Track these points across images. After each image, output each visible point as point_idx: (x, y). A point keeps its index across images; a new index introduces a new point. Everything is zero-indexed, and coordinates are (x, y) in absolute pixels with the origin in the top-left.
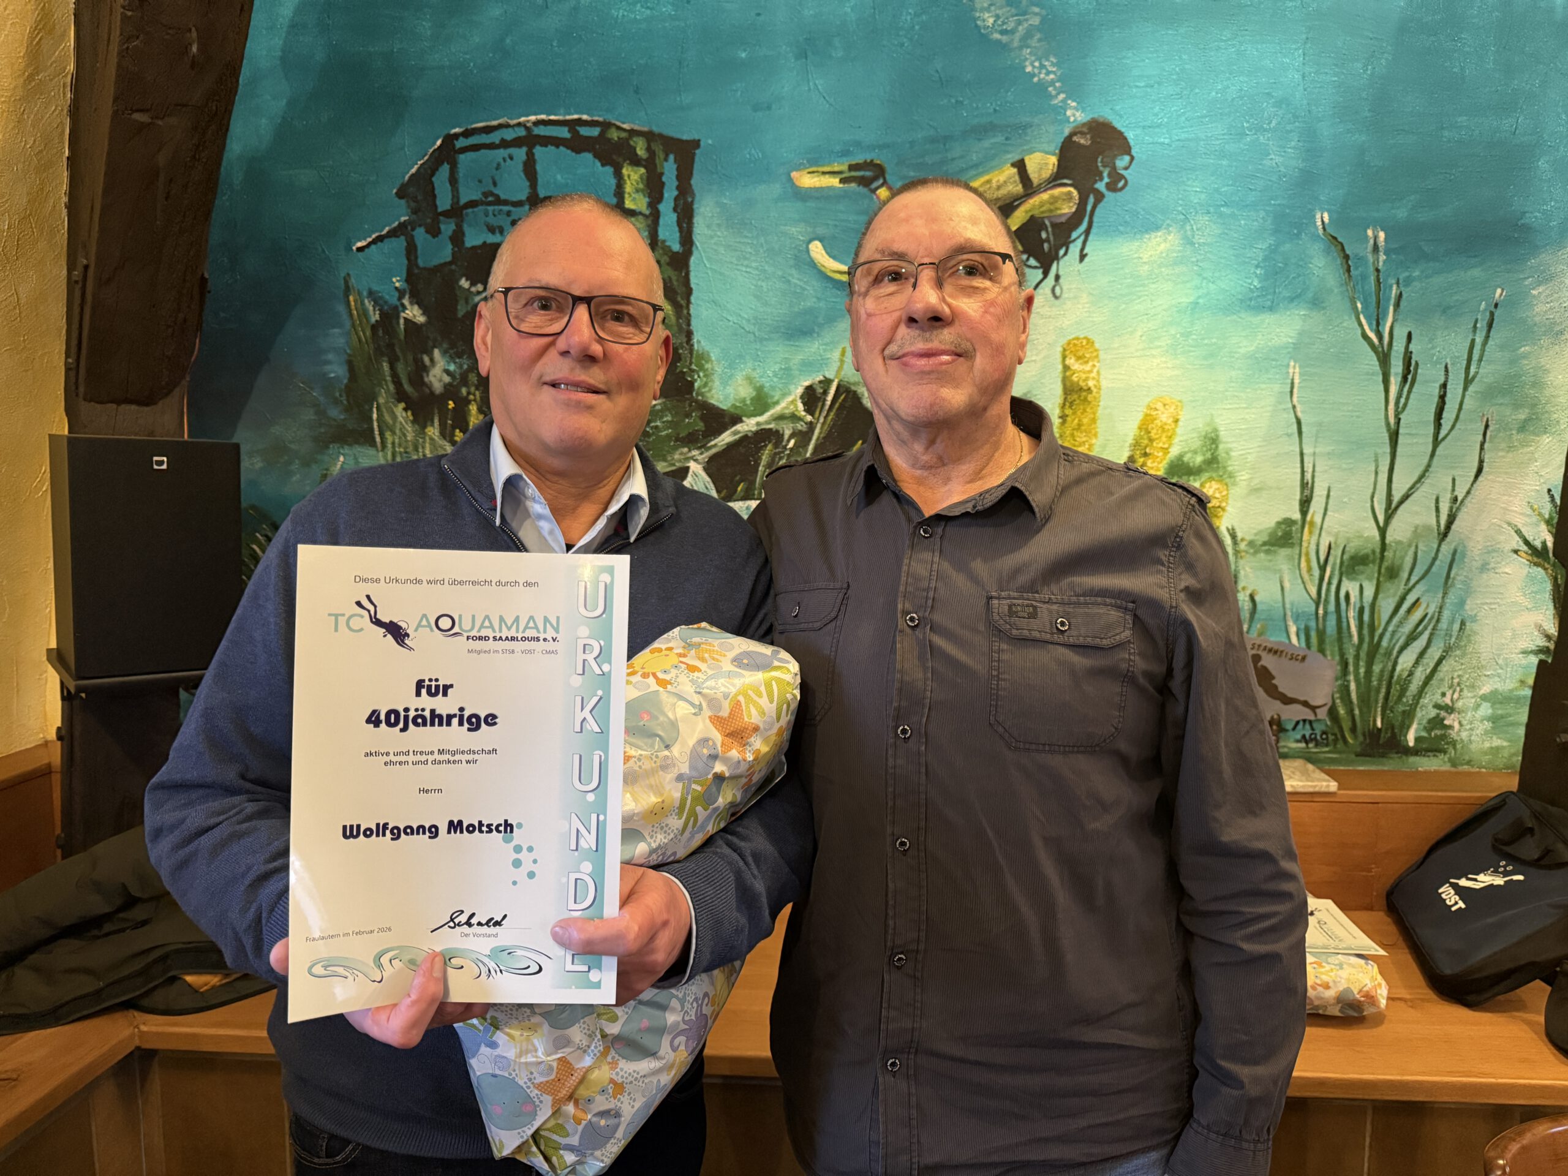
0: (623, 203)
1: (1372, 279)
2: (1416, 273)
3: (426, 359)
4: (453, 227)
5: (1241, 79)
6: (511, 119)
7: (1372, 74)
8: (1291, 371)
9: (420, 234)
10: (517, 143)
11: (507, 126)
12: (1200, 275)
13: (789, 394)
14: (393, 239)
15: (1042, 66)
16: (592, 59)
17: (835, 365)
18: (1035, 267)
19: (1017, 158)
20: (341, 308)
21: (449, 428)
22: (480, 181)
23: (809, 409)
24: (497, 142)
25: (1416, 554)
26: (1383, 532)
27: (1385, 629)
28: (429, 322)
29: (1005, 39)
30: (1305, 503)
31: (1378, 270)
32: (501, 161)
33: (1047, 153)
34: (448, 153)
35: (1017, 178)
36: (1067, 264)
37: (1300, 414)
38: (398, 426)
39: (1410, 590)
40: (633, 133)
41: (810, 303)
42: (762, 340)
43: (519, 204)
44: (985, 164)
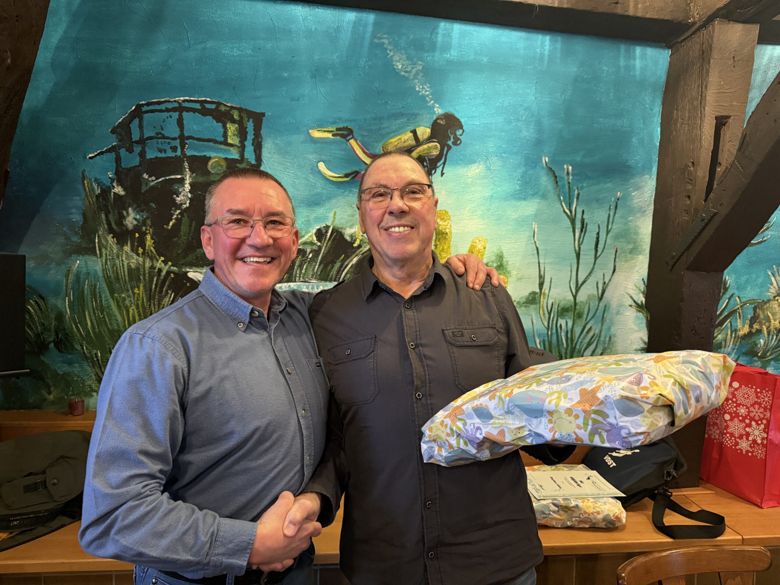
0: (227, 140)
1: (567, 187)
2: (585, 185)
3: (125, 213)
4: (140, 149)
5: (509, 98)
6: (171, 98)
7: (564, 99)
8: (533, 226)
9: (123, 152)
10: (174, 110)
11: (169, 102)
12: (493, 183)
13: (310, 232)
14: (109, 153)
15: (423, 88)
16: (212, 72)
17: (331, 220)
19: (413, 128)
20: (80, 187)
21: (135, 247)
22: (155, 127)
23: (319, 239)
24: (164, 109)
25: (589, 307)
26: (575, 297)
27: (578, 341)
28: (126, 195)
29: (406, 75)
30: (541, 285)
31: (569, 183)
32: (166, 118)
33: (426, 127)
34: (138, 113)
35: (413, 138)
37: (538, 246)
38: (109, 246)
39: (587, 324)
40: (232, 108)
41: (319, 190)
43: (174, 139)
44: (398, 131)
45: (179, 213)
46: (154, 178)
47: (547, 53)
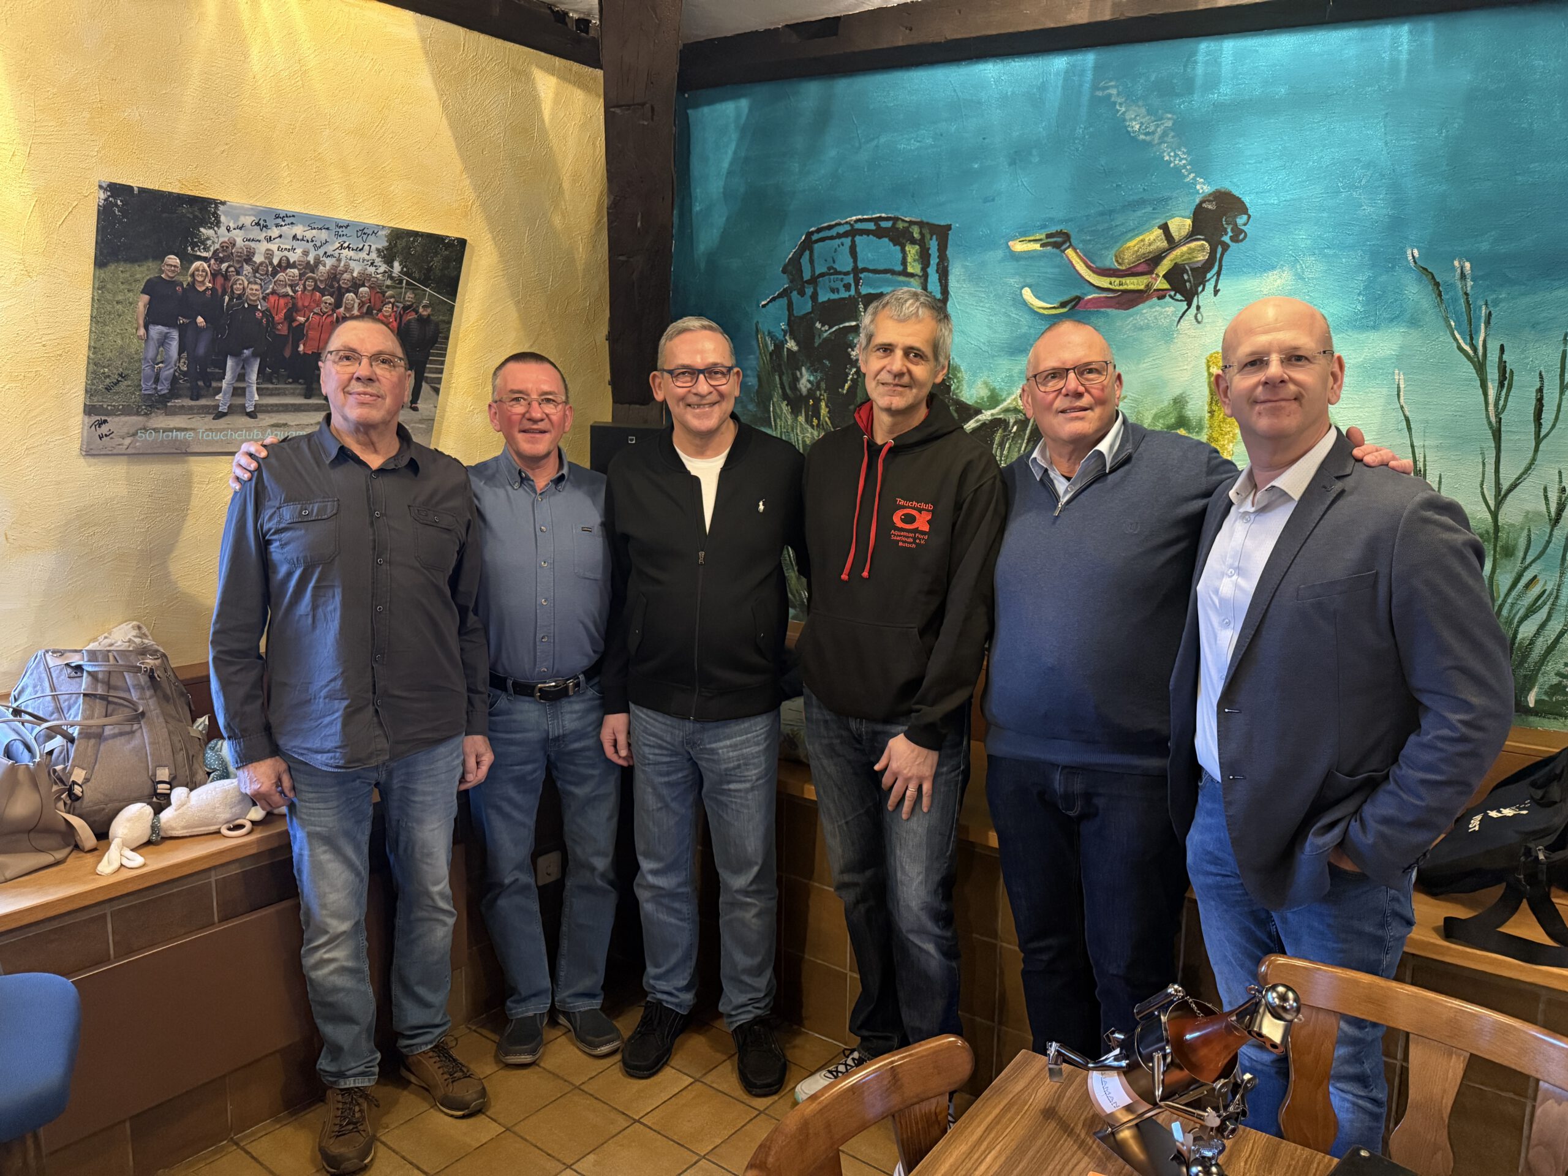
0: (907, 269)
1: (1462, 301)
2: (1504, 295)
3: (798, 374)
4: (812, 290)
5: (1333, 150)
6: (842, 220)
7: (1447, 137)
8: (1397, 377)
9: (794, 295)
10: (845, 234)
11: (839, 224)
14: (780, 299)
15: (1176, 155)
16: (887, 177)
18: (1181, 301)
19: (1162, 222)
20: (754, 343)
21: (810, 416)
22: (826, 260)
24: (835, 234)
25: (1529, 536)
26: (1495, 515)
27: (1504, 601)
28: (799, 350)
29: (1148, 138)
31: (1466, 294)
32: (837, 246)
33: (1183, 217)
34: (808, 244)
35: (1163, 236)
36: (1205, 297)
37: (1407, 413)
38: (783, 414)
39: (1526, 568)
40: (911, 223)
41: (1024, 330)
42: (994, 356)
43: (847, 274)
44: (1140, 228)
45: (855, 372)
46: (827, 327)
47: (1404, 57)
